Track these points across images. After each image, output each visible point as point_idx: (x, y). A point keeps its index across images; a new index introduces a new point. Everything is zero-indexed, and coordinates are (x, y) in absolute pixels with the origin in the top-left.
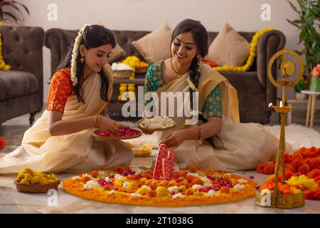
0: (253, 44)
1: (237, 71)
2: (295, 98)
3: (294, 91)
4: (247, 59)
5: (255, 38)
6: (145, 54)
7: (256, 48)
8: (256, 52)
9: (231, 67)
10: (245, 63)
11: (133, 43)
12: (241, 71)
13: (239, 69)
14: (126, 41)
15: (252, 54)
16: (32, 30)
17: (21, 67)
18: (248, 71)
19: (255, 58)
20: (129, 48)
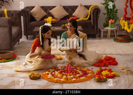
0: (90, 11)
1: (84, 20)
2: (104, 29)
3: (103, 27)
4: (88, 15)
5: (90, 8)
6: (54, 15)
7: (91, 12)
8: (91, 13)
9: (83, 19)
10: (87, 17)
11: (50, 11)
12: (86, 20)
13: (85, 19)
14: (47, 10)
15: (89, 14)
16: (17, 12)
17: (14, 24)
18: (88, 20)
19: (90, 15)
20: (48, 13)
